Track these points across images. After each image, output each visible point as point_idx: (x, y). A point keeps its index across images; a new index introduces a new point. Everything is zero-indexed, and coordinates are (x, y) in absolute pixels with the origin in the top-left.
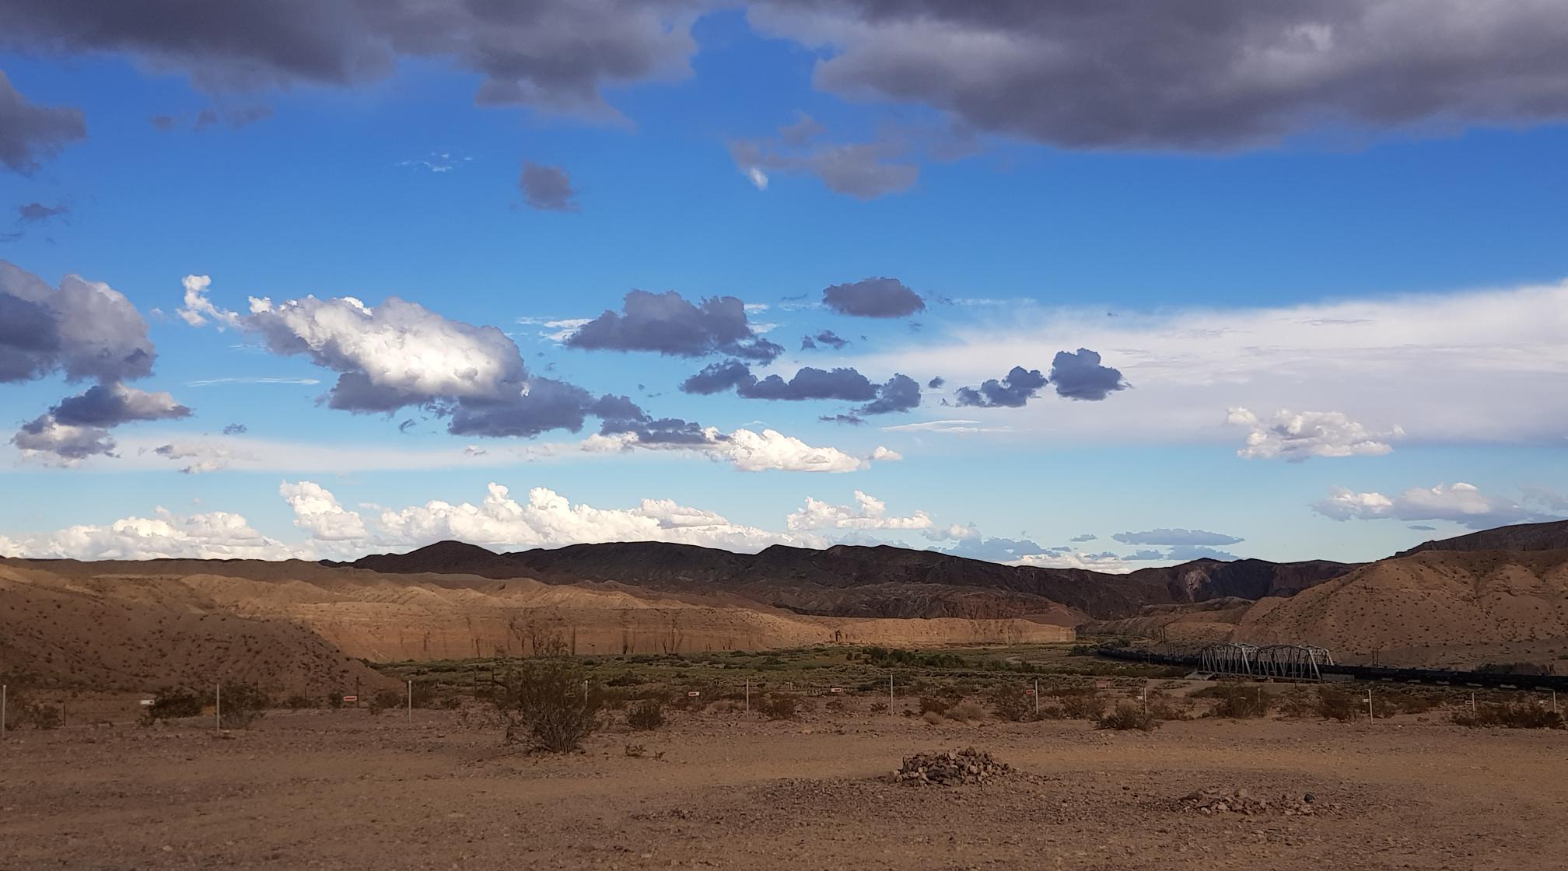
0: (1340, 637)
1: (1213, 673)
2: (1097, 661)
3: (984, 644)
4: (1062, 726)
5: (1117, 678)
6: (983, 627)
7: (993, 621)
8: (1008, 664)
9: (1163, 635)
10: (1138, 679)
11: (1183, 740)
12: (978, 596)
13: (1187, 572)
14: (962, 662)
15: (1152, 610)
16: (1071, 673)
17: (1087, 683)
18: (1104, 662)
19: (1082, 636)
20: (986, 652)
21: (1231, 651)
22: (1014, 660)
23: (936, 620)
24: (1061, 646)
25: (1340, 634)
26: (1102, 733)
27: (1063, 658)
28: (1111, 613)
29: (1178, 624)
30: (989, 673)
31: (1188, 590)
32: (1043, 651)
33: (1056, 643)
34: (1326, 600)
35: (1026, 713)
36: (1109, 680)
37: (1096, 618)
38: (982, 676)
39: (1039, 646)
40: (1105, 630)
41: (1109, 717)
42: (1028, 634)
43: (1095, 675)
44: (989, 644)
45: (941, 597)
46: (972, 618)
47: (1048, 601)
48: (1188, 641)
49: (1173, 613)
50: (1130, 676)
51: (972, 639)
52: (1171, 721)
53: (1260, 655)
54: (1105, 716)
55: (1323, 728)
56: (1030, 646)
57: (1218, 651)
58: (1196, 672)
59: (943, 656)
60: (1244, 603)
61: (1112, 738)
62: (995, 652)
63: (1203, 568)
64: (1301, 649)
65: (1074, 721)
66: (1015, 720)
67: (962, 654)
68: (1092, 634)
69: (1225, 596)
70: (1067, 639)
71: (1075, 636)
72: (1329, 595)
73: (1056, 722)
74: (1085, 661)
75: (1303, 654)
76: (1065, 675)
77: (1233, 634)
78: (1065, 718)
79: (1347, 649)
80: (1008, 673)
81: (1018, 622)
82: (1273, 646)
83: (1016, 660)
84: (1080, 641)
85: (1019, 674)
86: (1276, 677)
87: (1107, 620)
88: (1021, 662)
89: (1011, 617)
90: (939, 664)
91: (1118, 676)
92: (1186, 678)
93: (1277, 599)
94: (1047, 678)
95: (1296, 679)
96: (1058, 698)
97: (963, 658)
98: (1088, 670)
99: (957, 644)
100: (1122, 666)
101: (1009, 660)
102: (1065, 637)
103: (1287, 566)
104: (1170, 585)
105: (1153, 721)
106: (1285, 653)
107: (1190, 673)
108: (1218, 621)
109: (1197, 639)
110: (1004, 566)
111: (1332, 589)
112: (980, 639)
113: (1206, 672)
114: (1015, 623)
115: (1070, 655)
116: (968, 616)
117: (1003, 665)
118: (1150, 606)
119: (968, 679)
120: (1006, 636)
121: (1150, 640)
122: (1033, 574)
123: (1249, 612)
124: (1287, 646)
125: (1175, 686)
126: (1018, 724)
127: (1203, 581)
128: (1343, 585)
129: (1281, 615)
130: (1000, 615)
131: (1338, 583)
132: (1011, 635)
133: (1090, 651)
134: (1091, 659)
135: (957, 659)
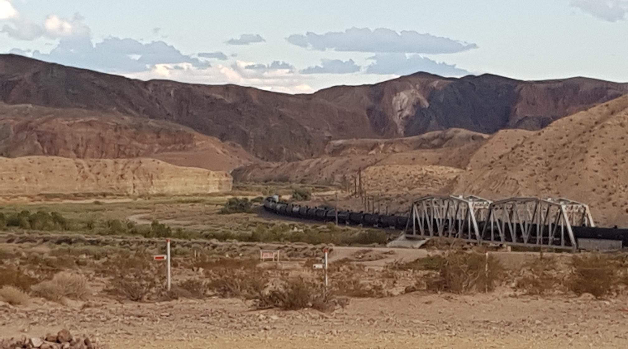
0: (605, 187)
1: (427, 239)
2: (262, 220)
3: (96, 196)
4: (205, 306)
5: (290, 245)
6: (95, 170)
7: (110, 161)
8: (130, 225)
9: (358, 183)
10: (319, 246)
11: (376, 323)
12: (89, 124)
13: (396, 92)
14: (62, 222)
15: (343, 147)
16: (224, 238)
17: (246, 253)
18: (272, 222)
19: (241, 184)
20: (98, 208)
21: (453, 207)
22: (141, 219)
23: (25, 159)
24: (208, 198)
25: (605, 183)
26: (261, 314)
27: (212, 217)
28: (285, 150)
29: (382, 167)
30: (103, 238)
31: (397, 120)
32: (183, 206)
33: (202, 195)
34: (587, 134)
35: (153, 290)
36: (279, 248)
37: (263, 159)
38: (92, 243)
39: (178, 198)
40: (276, 176)
41: (273, 293)
42: (163, 181)
43: (259, 241)
44: (104, 195)
45: (33, 124)
46: (78, 157)
47: (192, 131)
48: (393, 192)
49: (373, 152)
50: (309, 243)
51: (78, 188)
52: (361, 299)
53: (494, 212)
54: (267, 292)
55: (571, 307)
56: (164, 200)
57: (435, 207)
58: (403, 237)
59: (33, 212)
60: (473, 138)
61: (276, 322)
62: (111, 207)
63: (417, 86)
64: (550, 205)
65: (223, 300)
66: (136, 300)
67: (64, 210)
68: (257, 181)
69: (448, 127)
70: (219, 188)
71: (231, 184)
72: (592, 127)
73: (196, 301)
74: (244, 221)
75: (554, 211)
76: (214, 241)
77: (457, 182)
78: (210, 296)
79: (614, 204)
80: (131, 238)
81: (148, 163)
82: (511, 199)
83: (144, 218)
84: (237, 191)
85: (147, 240)
86: (514, 243)
87: (278, 160)
88: (150, 223)
89: (137, 155)
90: (28, 225)
91: (292, 242)
92: (389, 245)
93: (521, 132)
94: (189, 246)
95: (543, 246)
96: (201, 270)
97: (63, 216)
98: (250, 233)
99: (55, 196)
100: (298, 228)
101: (132, 218)
102: (217, 186)
103: (536, 85)
104: (370, 111)
105: (336, 298)
106: (528, 210)
107: (394, 238)
108: (438, 164)
109: (407, 189)
110: (128, 79)
111: (597, 117)
112: (90, 188)
113: (418, 236)
114: (143, 165)
115: (223, 212)
116: (73, 154)
117: (123, 226)
118: (340, 142)
119: (72, 247)
120: (130, 183)
121: (339, 192)
122: (172, 93)
123: (481, 150)
124: (530, 200)
125: (373, 257)
126: (141, 304)
127: (417, 105)
128: (612, 113)
129: (525, 155)
130: (120, 153)
131: (605, 110)
132: (137, 182)
133: (252, 207)
134: (252, 218)
135: (56, 218)
